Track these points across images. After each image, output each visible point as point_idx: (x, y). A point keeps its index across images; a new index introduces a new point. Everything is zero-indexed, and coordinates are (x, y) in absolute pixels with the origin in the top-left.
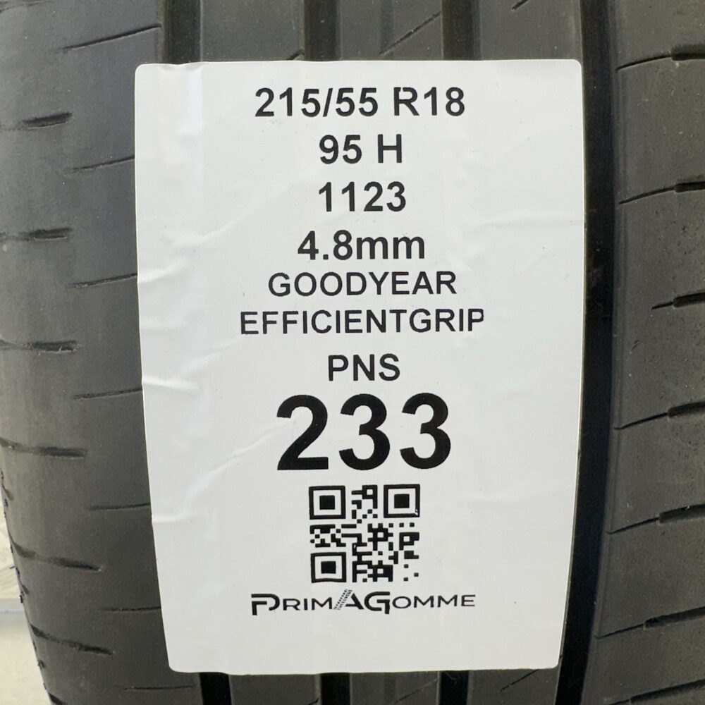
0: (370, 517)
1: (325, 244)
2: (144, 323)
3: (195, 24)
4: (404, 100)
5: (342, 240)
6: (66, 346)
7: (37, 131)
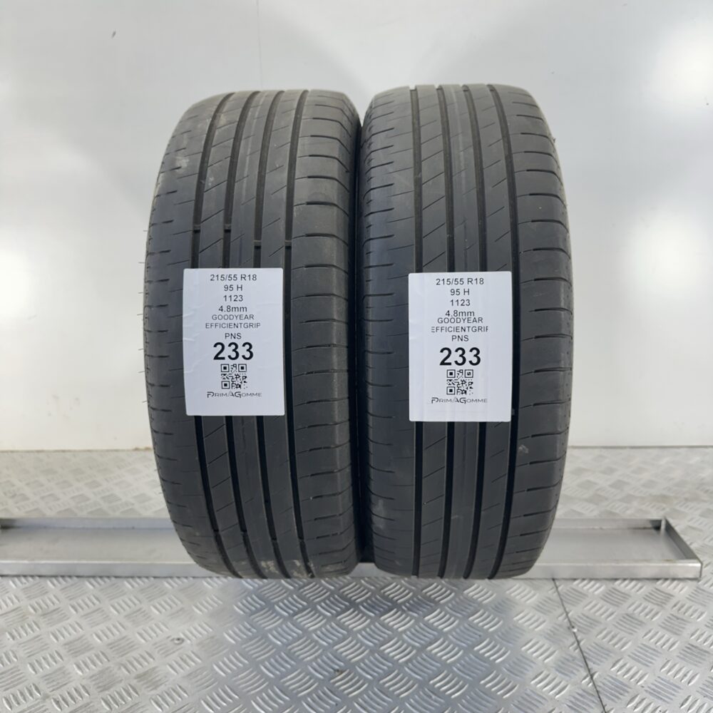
0: (235, 372)
1: (225, 309)
2: (184, 326)
3: (198, 259)
4: (243, 277)
5: (228, 307)
6: (166, 331)
7: (162, 283)
